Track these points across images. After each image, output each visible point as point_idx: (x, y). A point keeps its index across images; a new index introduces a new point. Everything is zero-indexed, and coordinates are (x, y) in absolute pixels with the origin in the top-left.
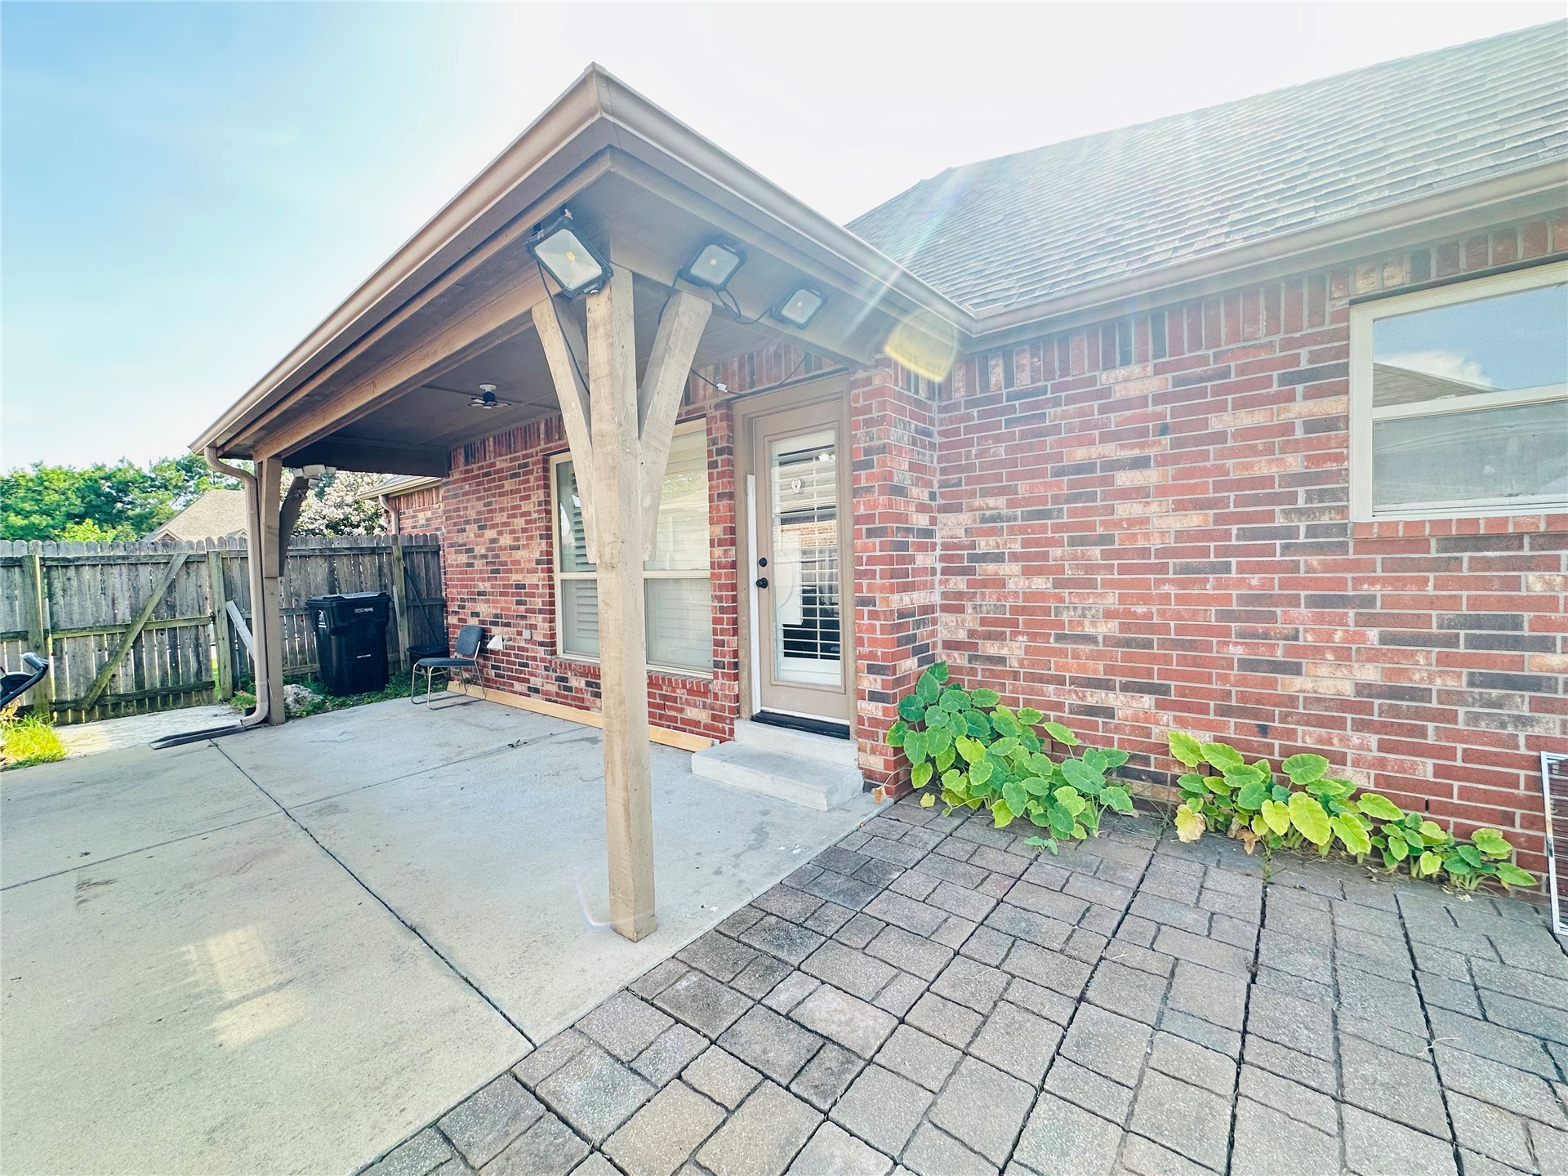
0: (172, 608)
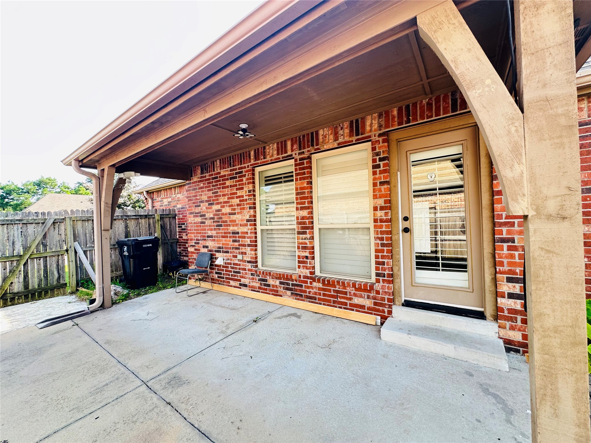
0: (45, 246)
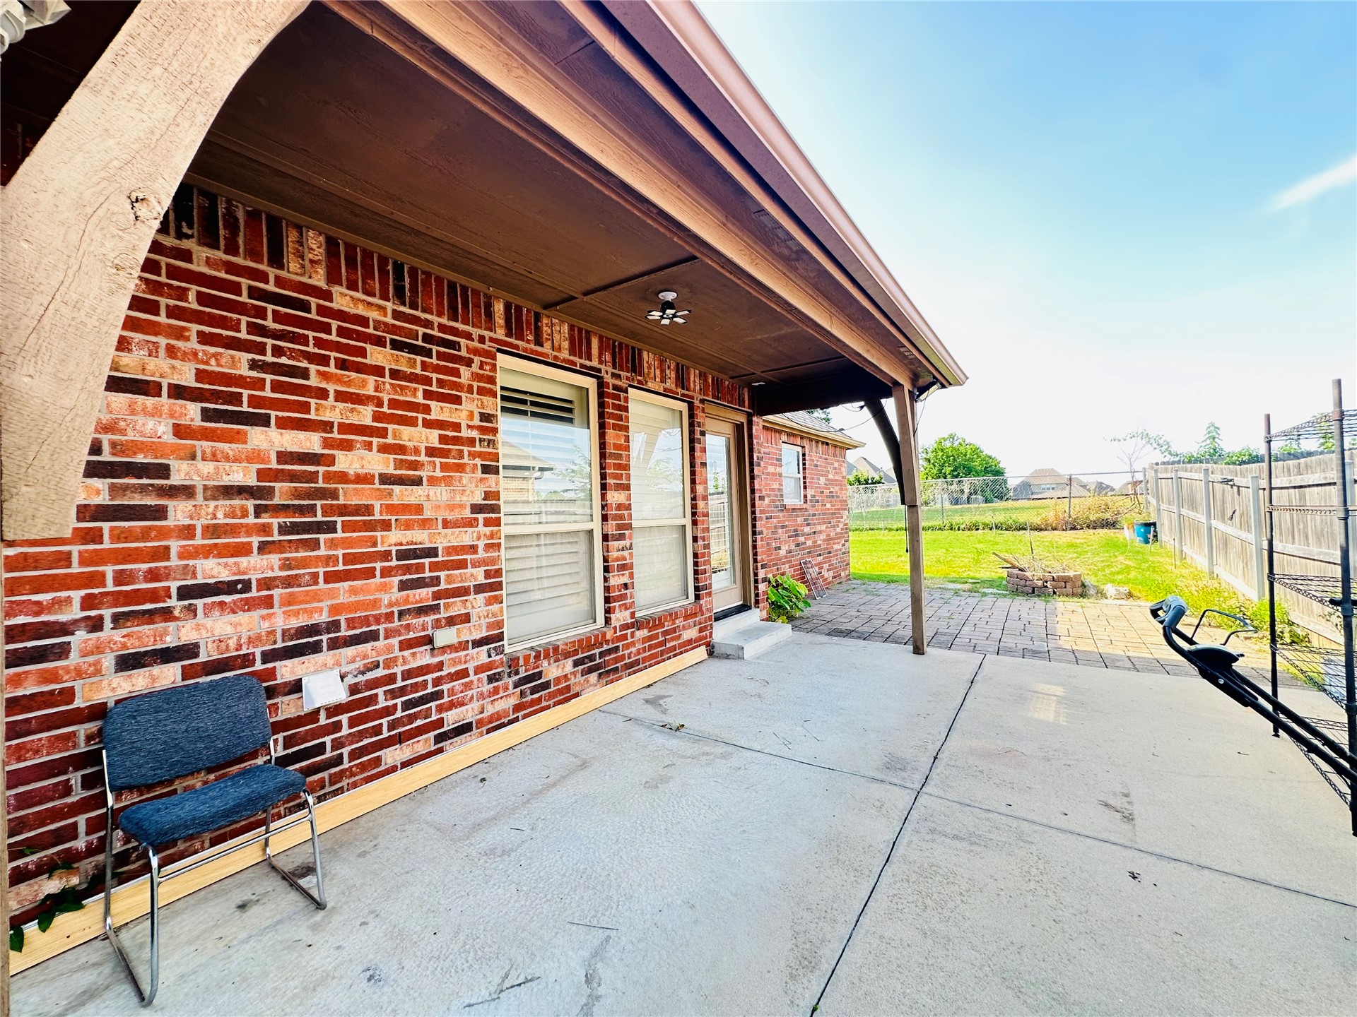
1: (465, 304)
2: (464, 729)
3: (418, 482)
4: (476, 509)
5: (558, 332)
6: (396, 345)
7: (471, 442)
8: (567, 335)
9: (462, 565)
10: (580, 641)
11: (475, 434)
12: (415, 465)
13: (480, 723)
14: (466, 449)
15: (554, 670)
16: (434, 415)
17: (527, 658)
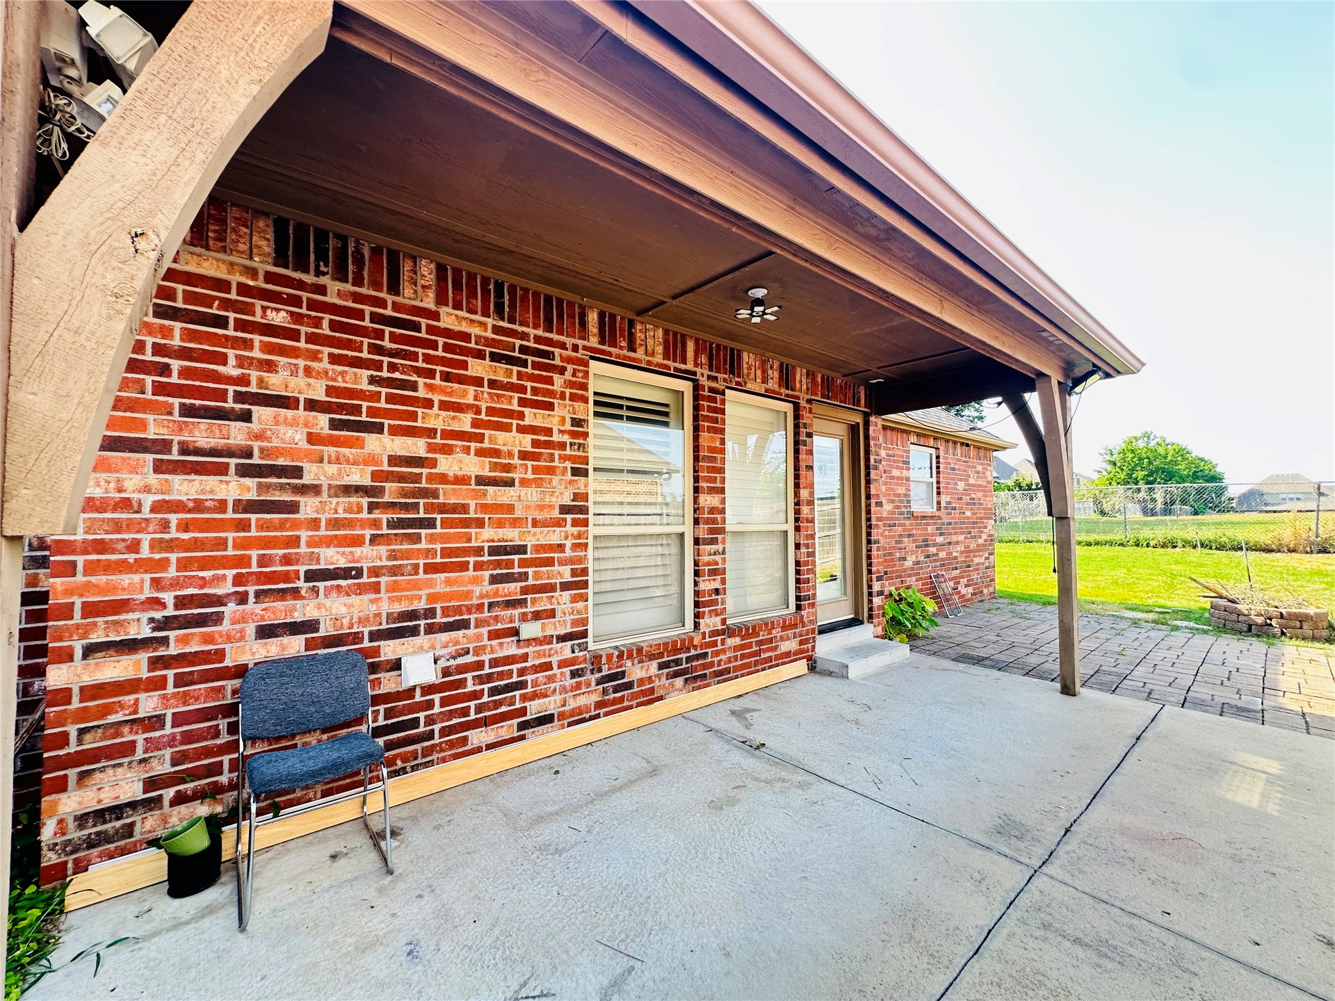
1: (560, 316)
2: (546, 720)
3: (510, 483)
4: (565, 509)
5: (652, 337)
6: (495, 358)
7: (562, 446)
8: (661, 340)
9: (549, 562)
10: (666, 644)
11: (566, 438)
12: (508, 468)
13: (562, 716)
14: (557, 453)
15: (638, 671)
16: (528, 421)
17: (610, 657)
